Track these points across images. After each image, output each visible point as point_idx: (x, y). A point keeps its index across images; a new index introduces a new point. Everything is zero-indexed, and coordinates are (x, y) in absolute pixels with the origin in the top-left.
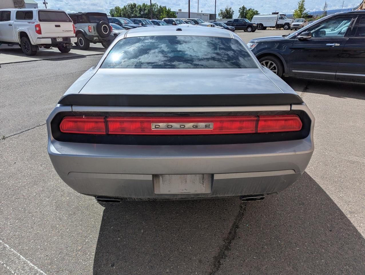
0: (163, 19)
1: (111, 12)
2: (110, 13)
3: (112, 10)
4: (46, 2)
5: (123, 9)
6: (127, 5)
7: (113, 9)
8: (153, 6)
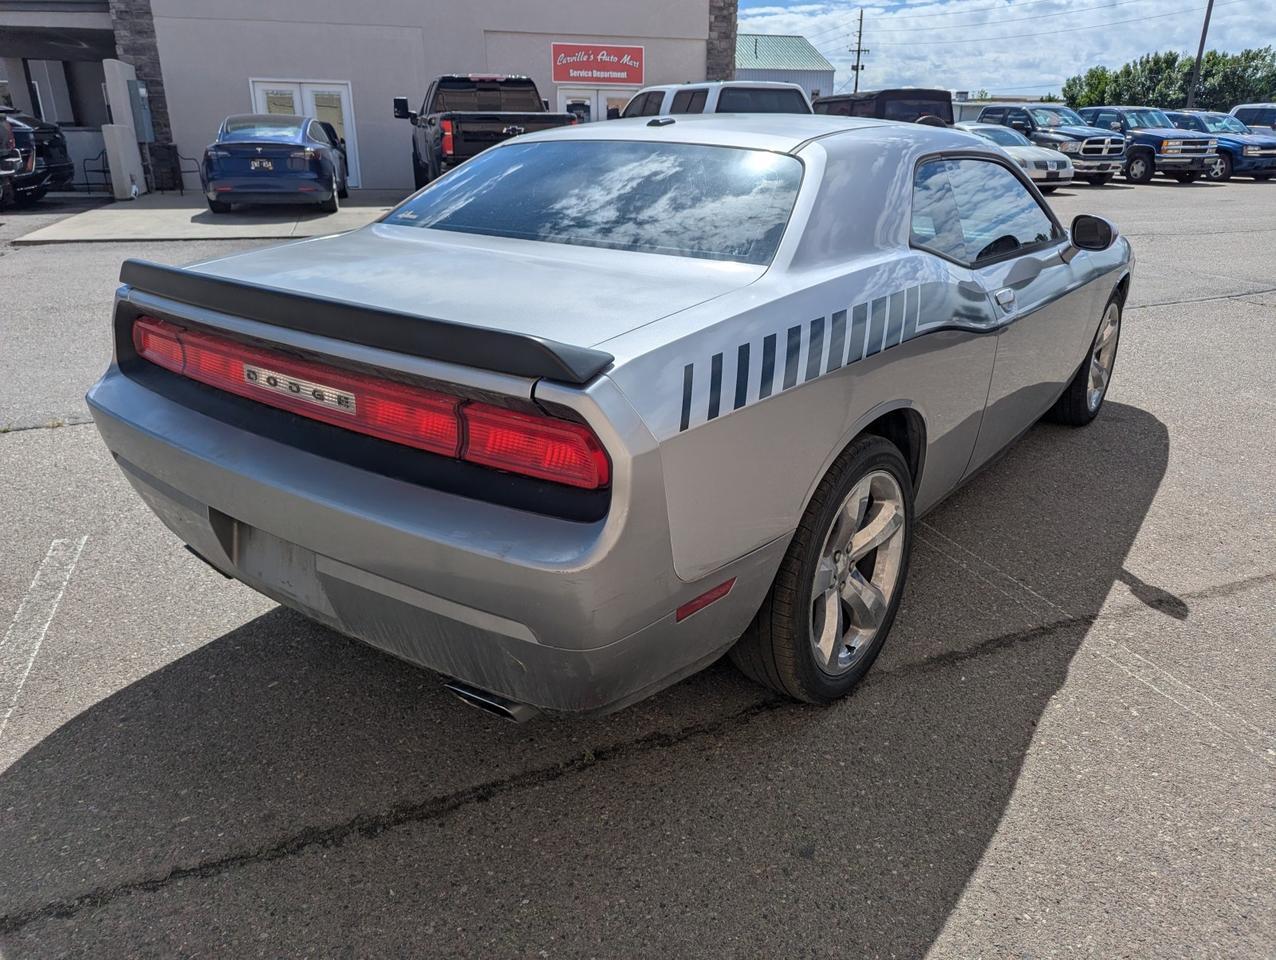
0: (1235, 110)
1: (1069, 87)
2: (1064, 90)
3: (1074, 80)
4: (860, 64)
5: (1117, 77)
6: (1138, 61)
7: (1080, 79)
8: (1253, 59)
